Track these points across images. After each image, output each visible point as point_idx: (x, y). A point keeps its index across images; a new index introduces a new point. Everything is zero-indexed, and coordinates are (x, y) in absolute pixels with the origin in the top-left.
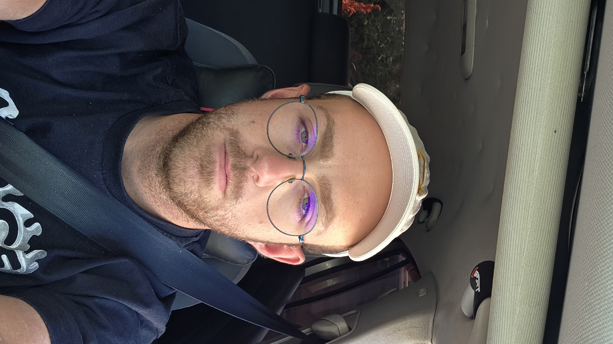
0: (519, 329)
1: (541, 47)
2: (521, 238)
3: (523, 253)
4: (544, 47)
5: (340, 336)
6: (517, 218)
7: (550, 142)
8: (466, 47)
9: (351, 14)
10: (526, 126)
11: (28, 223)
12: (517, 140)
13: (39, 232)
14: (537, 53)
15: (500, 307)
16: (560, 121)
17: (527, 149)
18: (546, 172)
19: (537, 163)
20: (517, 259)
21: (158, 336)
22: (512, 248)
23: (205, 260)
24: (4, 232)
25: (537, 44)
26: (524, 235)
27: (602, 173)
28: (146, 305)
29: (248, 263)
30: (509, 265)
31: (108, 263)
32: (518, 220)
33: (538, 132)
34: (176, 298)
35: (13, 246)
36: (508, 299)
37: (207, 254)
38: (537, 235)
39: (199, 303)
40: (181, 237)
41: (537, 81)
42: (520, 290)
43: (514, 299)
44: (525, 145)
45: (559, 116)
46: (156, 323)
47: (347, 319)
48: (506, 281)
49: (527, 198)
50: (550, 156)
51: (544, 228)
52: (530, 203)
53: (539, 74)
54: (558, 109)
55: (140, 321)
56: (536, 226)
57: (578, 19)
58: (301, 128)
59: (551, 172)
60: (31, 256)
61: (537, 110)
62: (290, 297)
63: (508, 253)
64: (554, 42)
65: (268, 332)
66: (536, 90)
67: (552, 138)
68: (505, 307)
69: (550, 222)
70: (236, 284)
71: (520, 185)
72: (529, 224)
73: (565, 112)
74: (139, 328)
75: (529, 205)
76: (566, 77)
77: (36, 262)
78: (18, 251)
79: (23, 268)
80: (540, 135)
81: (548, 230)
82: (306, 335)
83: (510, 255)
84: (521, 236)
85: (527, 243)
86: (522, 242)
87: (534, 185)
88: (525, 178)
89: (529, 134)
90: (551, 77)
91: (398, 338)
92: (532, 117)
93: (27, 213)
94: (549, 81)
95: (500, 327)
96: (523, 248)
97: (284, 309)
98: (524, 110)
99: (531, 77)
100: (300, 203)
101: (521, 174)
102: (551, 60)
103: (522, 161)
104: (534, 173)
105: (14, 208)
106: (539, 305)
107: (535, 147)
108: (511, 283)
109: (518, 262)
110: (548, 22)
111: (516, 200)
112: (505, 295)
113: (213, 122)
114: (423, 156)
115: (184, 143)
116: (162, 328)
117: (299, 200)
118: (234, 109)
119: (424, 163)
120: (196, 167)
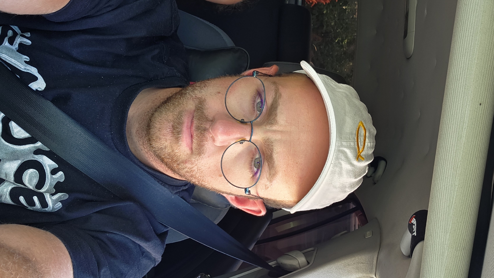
0: (447, 269)
1: (469, 33)
2: (450, 193)
3: (452, 205)
4: (472, 33)
5: (300, 268)
6: (447, 176)
7: (476, 113)
8: (408, 32)
9: (313, 5)
10: (455, 99)
11: (54, 172)
13: (62, 179)
14: (465, 38)
15: (431, 250)
16: (484, 95)
17: (456, 118)
18: (472, 138)
19: (465, 130)
20: (446, 211)
21: (155, 265)
22: (442, 201)
23: (192, 204)
24: (35, 179)
25: (465, 31)
26: (452, 190)
28: (147, 239)
29: (226, 208)
30: (439, 215)
31: (117, 205)
32: (448, 178)
33: (466, 105)
34: (169, 234)
35: (42, 191)
36: (439, 243)
37: (194, 199)
38: (464, 191)
39: (187, 238)
40: (172, 186)
41: (465, 62)
42: (448, 236)
43: (443, 244)
44: (454, 115)
45: (484, 91)
46: (154, 254)
47: (306, 255)
48: (437, 229)
49: (456, 160)
50: (476, 124)
51: (470, 185)
52: (458, 164)
53: (467, 56)
54: (483, 85)
55: (142, 252)
56: (463, 183)
58: (257, 98)
59: (476, 138)
60: (56, 198)
61: (465, 86)
62: (260, 236)
63: (438, 205)
64: (481, 29)
65: (242, 264)
66: (464, 69)
67: (477, 109)
68: (435, 250)
69: (475, 180)
70: (216, 224)
71: (449, 149)
72: (457, 181)
73: (489, 88)
74: (141, 257)
75: (457, 166)
76: (490, 58)
77: (60, 203)
78: (46, 194)
79: (50, 207)
80: (467, 107)
82: (272, 267)
83: (440, 207)
85: (455, 198)
86: (451, 197)
87: (462, 149)
88: (454, 143)
89: (458, 106)
90: (478, 58)
91: (348, 272)
92: (461, 92)
93: (53, 164)
94: (476, 61)
95: (431, 266)
96: (452, 201)
97: (255, 245)
98: (454, 86)
99: (460, 58)
100: (252, 161)
101: (451, 140)
102: (478, 44)
103: (451, 129)
104: (462, 139)
105: (43, 160)
106: (465, 249)
107: (463, 117)
108: (441, 230)
109: (447, 213)
110: (475, 12)
111: (446, 161)
112: (436, 241)
113: (189, 93)
114: (365, 127)
115: (163, 109)
116: (159, 258)
117: (251, 159)
118: (207, 83)
119: (365, 133)
120: (168, 127)
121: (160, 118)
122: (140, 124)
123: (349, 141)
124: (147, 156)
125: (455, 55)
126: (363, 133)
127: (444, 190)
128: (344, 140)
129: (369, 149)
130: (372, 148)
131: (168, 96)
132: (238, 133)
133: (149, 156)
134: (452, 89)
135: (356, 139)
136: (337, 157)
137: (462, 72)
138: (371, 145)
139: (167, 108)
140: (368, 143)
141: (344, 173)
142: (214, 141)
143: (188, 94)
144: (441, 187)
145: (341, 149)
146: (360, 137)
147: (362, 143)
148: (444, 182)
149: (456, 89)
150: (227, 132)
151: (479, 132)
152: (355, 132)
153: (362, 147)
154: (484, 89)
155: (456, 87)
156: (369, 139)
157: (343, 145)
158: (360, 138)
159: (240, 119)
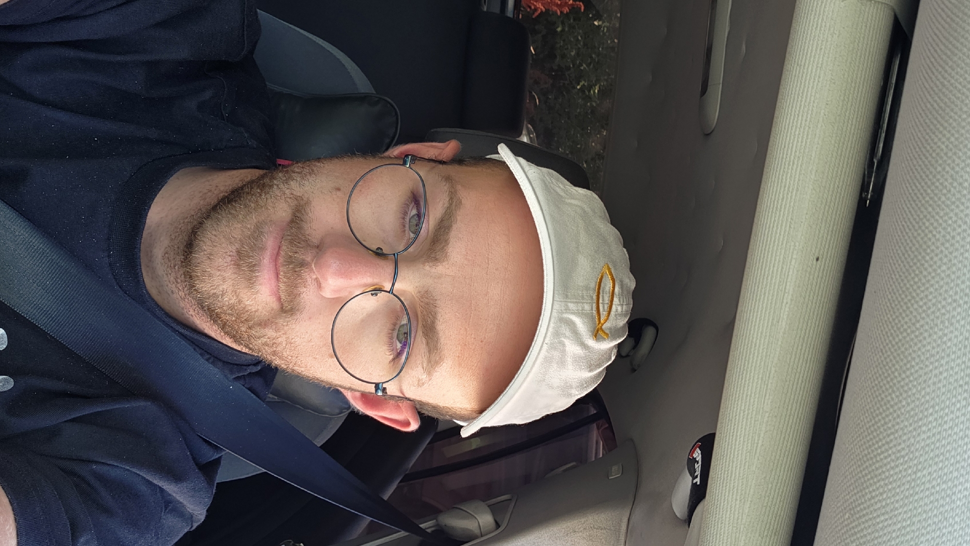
1: (804, 121)
2: (754, 427)
3: (756, 450)
4: (808, 121)
5: (482, 536)
6: (749, 393)
7: (808, 275)
8: (709, 84)
9: (536, 14)
10: (771, 247)
12: (756, 268)
13: (2, 344)
14: (796, 130)
16: (826, 242)
17: (771, 284)
18: (799, 323)
19: (786, 307)
20: (745, 459)
21: (192, 527)
22: (738, 440)
25: (797, 116)
26: (758, 421)
27: (883, 339)
28: (177, 477)
29: (340, 414)
30: (732, 467)
31: (117, 406)
32: (751, 396)
33: (790, 258)
36: (729, 521)
37: (276, 396)
38: (780, 422)
39: (261, 472)
40: (231, 364)
41: (793, 175)
42: (747, 509)
43: (737, 523)
44: (768, 276)
45: (825, 234)
46: (191, 507)
47: (495, 510)
48: (727, 492)
49: (767, 363)
50: (807, 297)
51: (791, 412)
52: (771, 371)
53: (798, 164)
54: (824, 223)
55: (165, 502)
56: (779, 408)
57: (864, 79)
58: (410, 208)
59: (807, 323)
61: (790, 222)
62: (411, 464)
63: (731, 448)
64: (825, 115)
65: (369, 523)
66: (791, 189)
67: (811, 269)
68: (722, 533)
70: (319, 445)
71: (756, 340)
72: (767, 404)
73: (834, 229)
74: (163, 513)
75: (770, 374)
76: (839, 171)
80: (793, 263)
81: (798, 416)
82: (427, 532)
83: (734, 452)
84: (754, 423)
85: (762, 435)
86: (756, 433)
87: (780, 343)
88: (765, 330)
89: (775, 260)
90: (816, 171)
92: (782, 233)
94: (813, 177)
96: (756, 441)
97: (400, 482)
99: (784, 168)
100: (393, 330)
102: (818, 144)
103: (761, 303)
104: (780, 323)
106: (777, 534)
107: (784, 281)
108: (734, 496)
109: (747, 463)
110: (817, 81)
111: (748, 364)
112: (724, 516)
113: (277, 185)
114: (613, 276)
115: (224, 215)
116: (201, 514)
117: (392, 326)
118: (315, 166)
119: (614, 287)
120: (228, 254)
121: (214, 233)
122: (172, 240)
123: (581, 302)
124: (182, 304)
125: (775, 160)
126: (610, 287)
127: (743, 418)
128: (572, 300)
129: (619, 318)
130: (625, 315)
131: (235, 186)
132: (369, 274)
133: (188, 306)
134: (766, 225)
135: (595, 297)
136: (557, 331)
137: (785, 196)
138: (624, 310)
139: (230, 213)
140: (617, 307)
141: (569, 360)
142: (320, 287)
143: (275, 187)
144: (738, 413)
145: (565, 316)
146: (603, 293)
147: (606, 306)
148: (743, 404)
149: (773, 226)
150: (345, 272)
151: (812, 313)
152: (593, 285)
153: (605, 313)
154: (826, 231)
155: (774, 223)
156: (619, 298)
157: (570, 310)
158: (603, 296)
159: (374, 247)
